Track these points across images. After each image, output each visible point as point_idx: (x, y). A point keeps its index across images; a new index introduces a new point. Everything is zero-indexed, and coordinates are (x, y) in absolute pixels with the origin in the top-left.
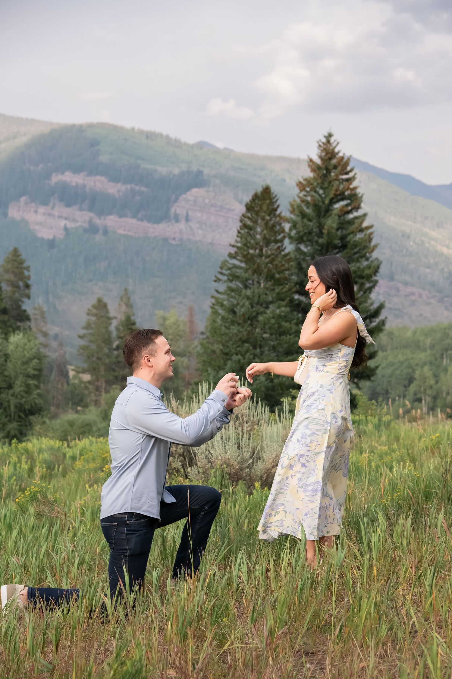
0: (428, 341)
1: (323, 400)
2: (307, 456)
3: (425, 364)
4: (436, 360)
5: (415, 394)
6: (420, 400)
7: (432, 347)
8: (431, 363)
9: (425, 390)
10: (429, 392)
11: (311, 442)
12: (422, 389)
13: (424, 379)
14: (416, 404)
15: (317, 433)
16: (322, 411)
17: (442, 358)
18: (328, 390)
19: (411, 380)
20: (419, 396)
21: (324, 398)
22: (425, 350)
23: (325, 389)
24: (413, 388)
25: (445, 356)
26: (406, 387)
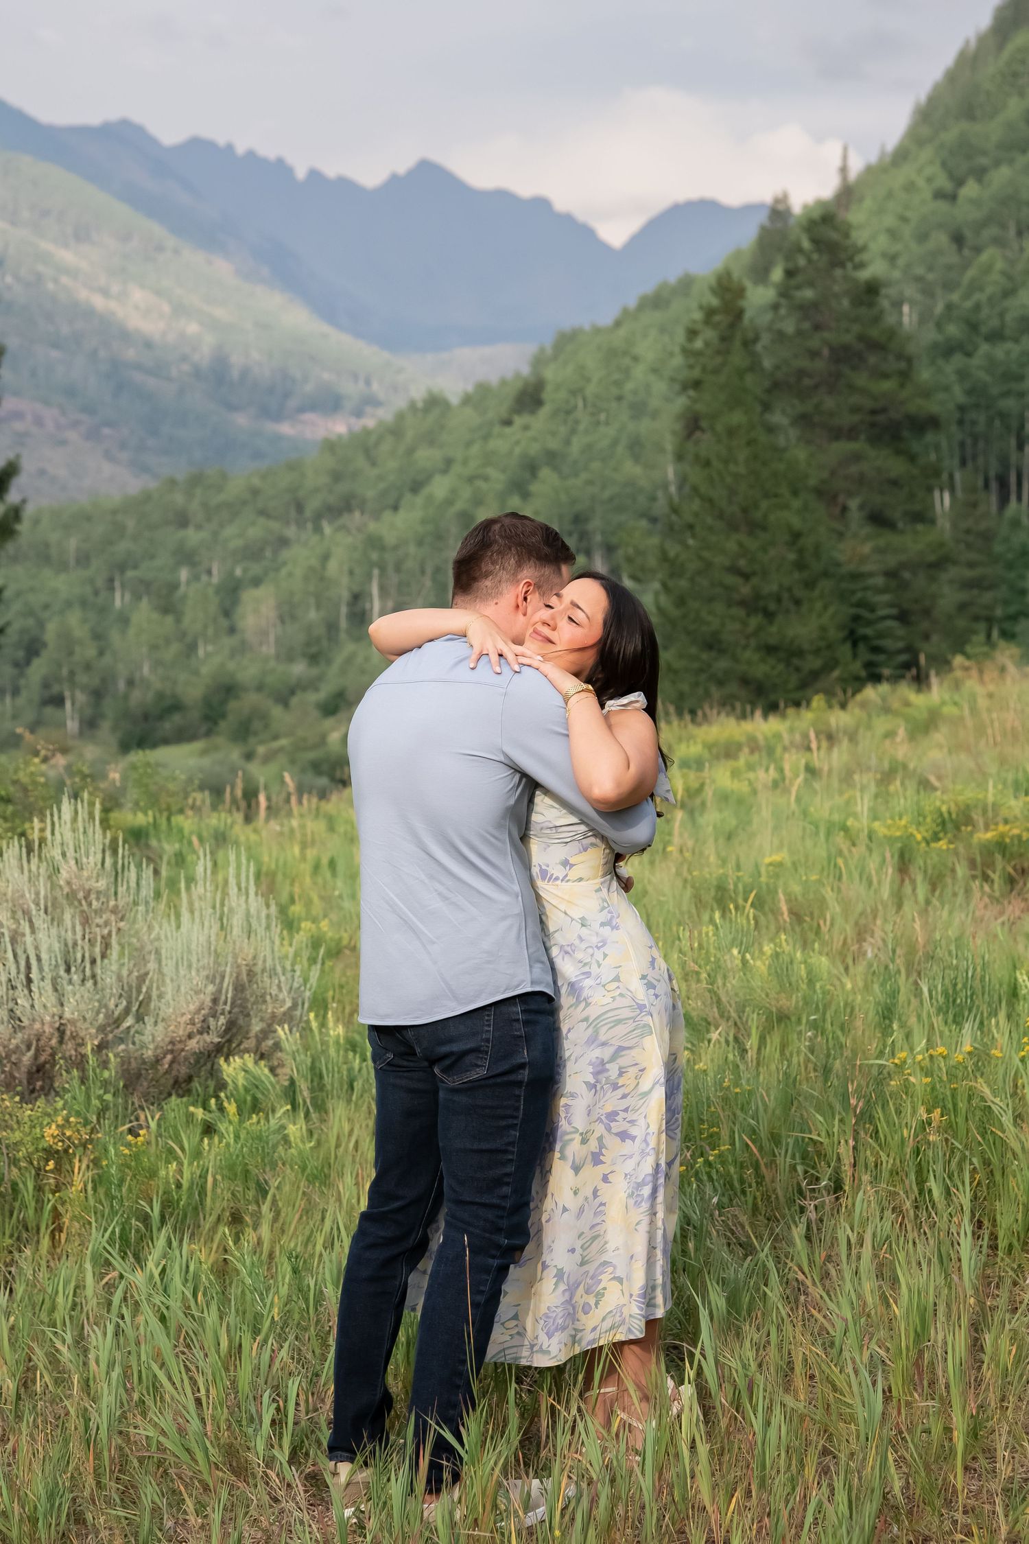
0: (73, 544)
1: (605, 955)
2: (626, 1110)
3: (69, 604)
4: (96, 593)
5: (46, 685)
6: (58, 701)
7: (83, 559)
8: (84, 603)
9: (72, 673)
10: (82, 678)
11: (621, 1074)
12: (65, 672)
13: (68, 643)
14: (49, 711)
15: (626, 1044)
16: (615, 984)
17: (111, 589)
18: (603, 924)
19: (33, 648)
20: (56, 689)
21: (606, 949)
22: (63, 567)
23: (596, 926)
24: (38, 669)
25: (117, 584)
26: (21, 666)
